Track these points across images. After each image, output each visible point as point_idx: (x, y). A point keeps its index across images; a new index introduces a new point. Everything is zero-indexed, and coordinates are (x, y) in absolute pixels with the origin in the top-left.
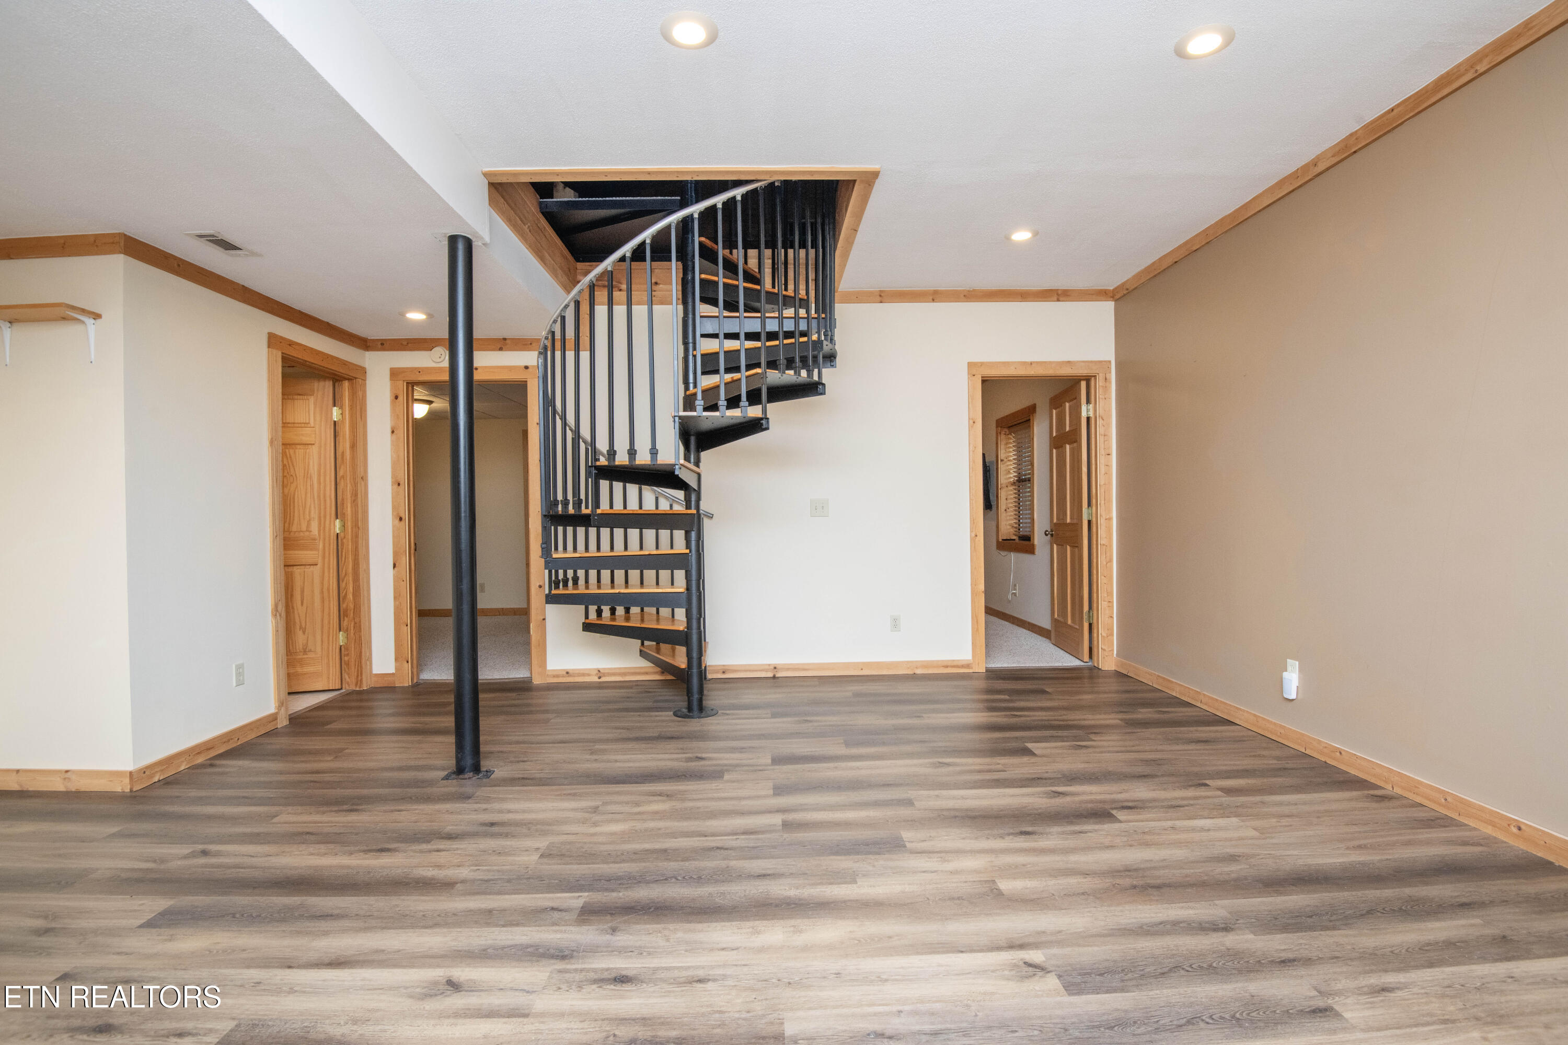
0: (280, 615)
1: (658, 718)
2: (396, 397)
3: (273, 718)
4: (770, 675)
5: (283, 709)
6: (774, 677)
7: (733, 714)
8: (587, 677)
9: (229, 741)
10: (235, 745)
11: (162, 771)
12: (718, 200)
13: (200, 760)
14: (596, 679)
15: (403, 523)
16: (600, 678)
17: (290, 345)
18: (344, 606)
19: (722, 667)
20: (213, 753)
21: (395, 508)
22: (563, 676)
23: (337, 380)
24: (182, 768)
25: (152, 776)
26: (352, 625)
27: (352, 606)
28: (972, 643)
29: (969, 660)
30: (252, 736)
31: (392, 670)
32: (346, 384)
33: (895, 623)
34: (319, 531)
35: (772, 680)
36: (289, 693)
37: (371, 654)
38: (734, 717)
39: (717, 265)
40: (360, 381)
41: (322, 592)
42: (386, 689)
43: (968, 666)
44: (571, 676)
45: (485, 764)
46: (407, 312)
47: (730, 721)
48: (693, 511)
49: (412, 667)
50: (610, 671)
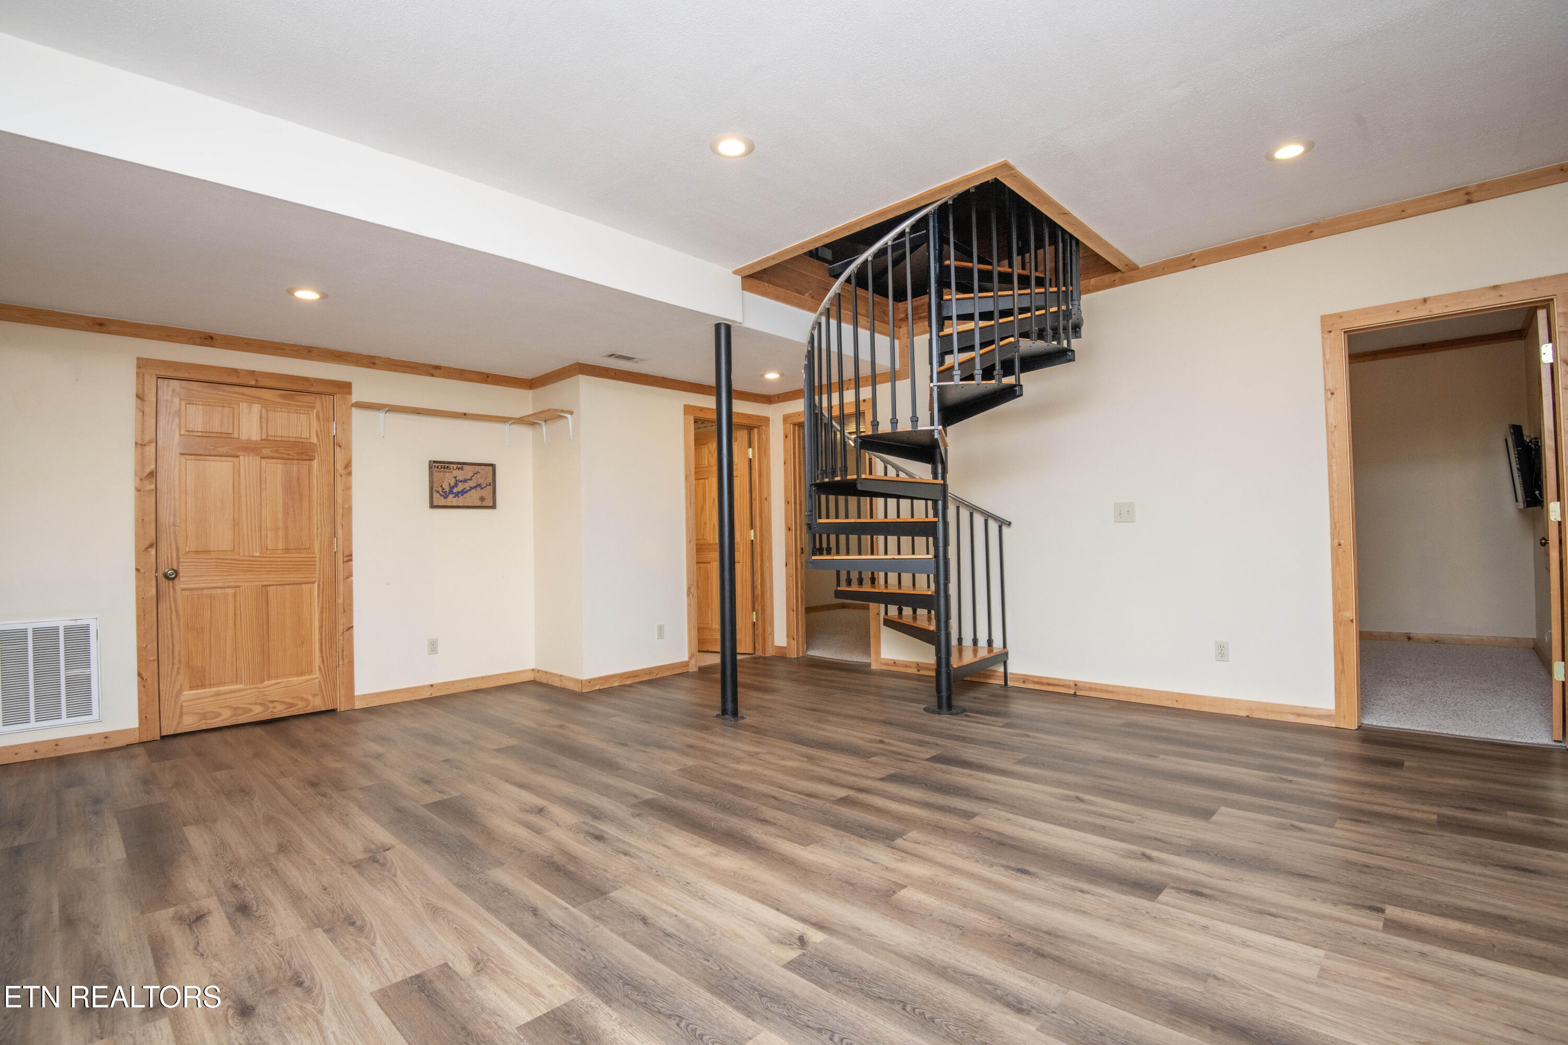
0: (693, 595)
1: (910, 709)
2: (786, 437)
3: (686, 664)
4: (1072, 692)
5: (693, 660)
6: (1075, 694)
7: (973, 717)
8: (908, 669)
9: (650, 674)
10: (654, 677)
11: (602, 683)
12: (888, 239)
13: (629, 682)
14: (914, 671)
15: (790, 532)
16: (918, 671)
17: (701, 410)
18: (756, 593)
19: (1023, 677)
20: (637, 680)
21: (786, 521)
22: (892, 666)
23: (751, 429)
24: (616, 684)
25: (595, 685)
26: (760, 607)
27: (760, 593)
28: (1335, 689)
29: (1330, 710)
30: (668, 673)
31: (785, 645)
32: (756, 430)
33: (1222, 651)
34: (741, 538)
35: (1073, 698)
36: (699, 651)
37: (773, 631)
38: (972, 720)
39: (887, 297)
40: (764, 427)
41: (742, 582)
42: (781, 657)
43: (1328, 717)
44: (897, 666)
45: (742, 711)
46: (766, 374)
47: (964, 723)
48: (940, 481)
49: (798, 643)
50: (926, 666)
